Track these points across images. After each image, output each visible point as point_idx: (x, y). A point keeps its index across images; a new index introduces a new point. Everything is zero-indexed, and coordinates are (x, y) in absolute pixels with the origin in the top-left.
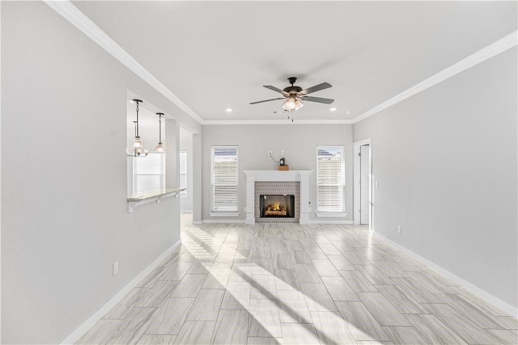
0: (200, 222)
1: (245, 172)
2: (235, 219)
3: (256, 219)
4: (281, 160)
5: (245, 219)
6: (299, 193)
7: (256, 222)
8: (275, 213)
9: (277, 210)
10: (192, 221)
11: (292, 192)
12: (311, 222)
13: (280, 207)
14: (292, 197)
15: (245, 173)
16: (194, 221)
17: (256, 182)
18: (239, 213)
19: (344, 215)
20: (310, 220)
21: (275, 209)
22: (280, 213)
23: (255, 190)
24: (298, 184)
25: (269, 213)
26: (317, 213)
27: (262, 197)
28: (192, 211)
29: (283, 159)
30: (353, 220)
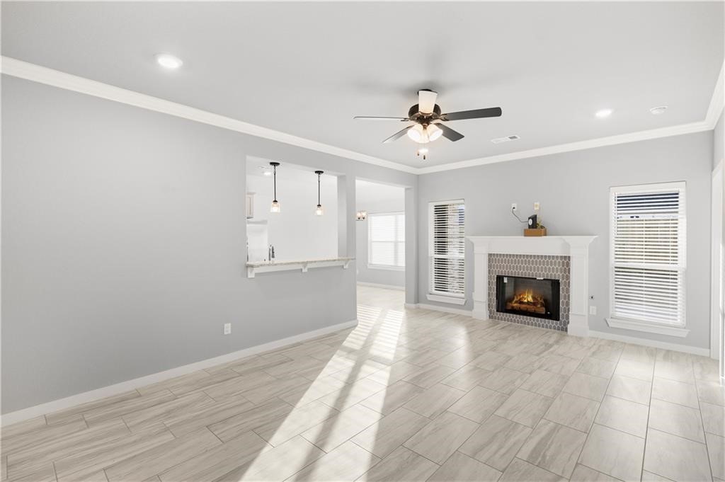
0: (413, 306)
1: (473, 239)
2: (460, 309)
3: (490, 313)
4: (529, 218)
5: (471, 310)
6: (568, 277)
7: (491, 317)
8: (523, 306)
9: (528, 303)
10: (404, 302)
11: (556, 275)
12: (591, 333)
13: (534, 298)
14: (555, 284)
15: (471, 240)
16: (407, 302)
17: (490, 255)
18: (464, 300)
19: (684, 334)
20: (590, 329)
21: (526, 301)
22: (532, 309)
23: (490, 266)
24: (566, 260)
25: (513, 307)
26: (609, 320)
27: (500, 279)
28: (404, 288)
29: (534, 218)
30: (710, 348)
